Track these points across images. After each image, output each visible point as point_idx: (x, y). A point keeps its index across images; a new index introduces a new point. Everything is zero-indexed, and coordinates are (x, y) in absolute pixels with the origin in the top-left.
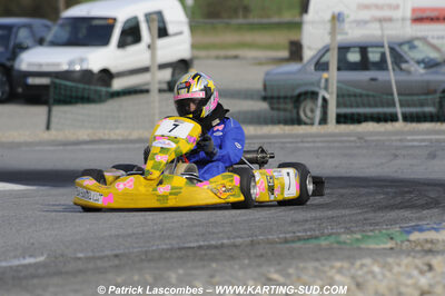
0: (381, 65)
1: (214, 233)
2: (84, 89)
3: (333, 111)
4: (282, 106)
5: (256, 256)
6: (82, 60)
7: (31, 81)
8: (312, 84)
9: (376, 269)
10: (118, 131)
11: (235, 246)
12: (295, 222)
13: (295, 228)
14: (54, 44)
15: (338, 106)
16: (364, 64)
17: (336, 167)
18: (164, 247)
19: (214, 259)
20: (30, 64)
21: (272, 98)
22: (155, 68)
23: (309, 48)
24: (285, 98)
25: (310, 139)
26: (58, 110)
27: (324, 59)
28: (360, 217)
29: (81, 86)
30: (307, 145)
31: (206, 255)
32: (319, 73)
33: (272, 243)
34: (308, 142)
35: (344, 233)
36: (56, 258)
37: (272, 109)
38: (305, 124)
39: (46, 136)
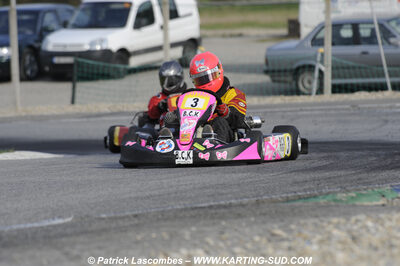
0: (371, 40)
1: (222, 194)
2: (104, 67)
3: (328, 82)
4: (282, 78)
5: (261, 214)
6: (102, 41)
7: (57, 60)
8: (309, 58)
9: (370, 224)
10: (135, 104)
11: (242, 205)
12: (296, 183)
13: (296, 188)
14: (77, 26)
15: (333, 77)
16: (356, 40)
17: (332, 132)
18: (179, 207)
19: (222, 217)
20: (55, 46)
21: (273, 71)
22: (167, 47)
23: (306, 26)
24: (285, 71)
25: (309, 108)
26: (82, 86)
27: (320, 36)
28: (355, 177)
29: (101, 64)
30: (305, 113)
31: (216, 214)
32: (315, 48)
33: (275, 202)
34: (307, 110)
35: (340, 191)
36: (82, 218)
37: (274, 81)
38: (304, 94)
39: (71, 109)
